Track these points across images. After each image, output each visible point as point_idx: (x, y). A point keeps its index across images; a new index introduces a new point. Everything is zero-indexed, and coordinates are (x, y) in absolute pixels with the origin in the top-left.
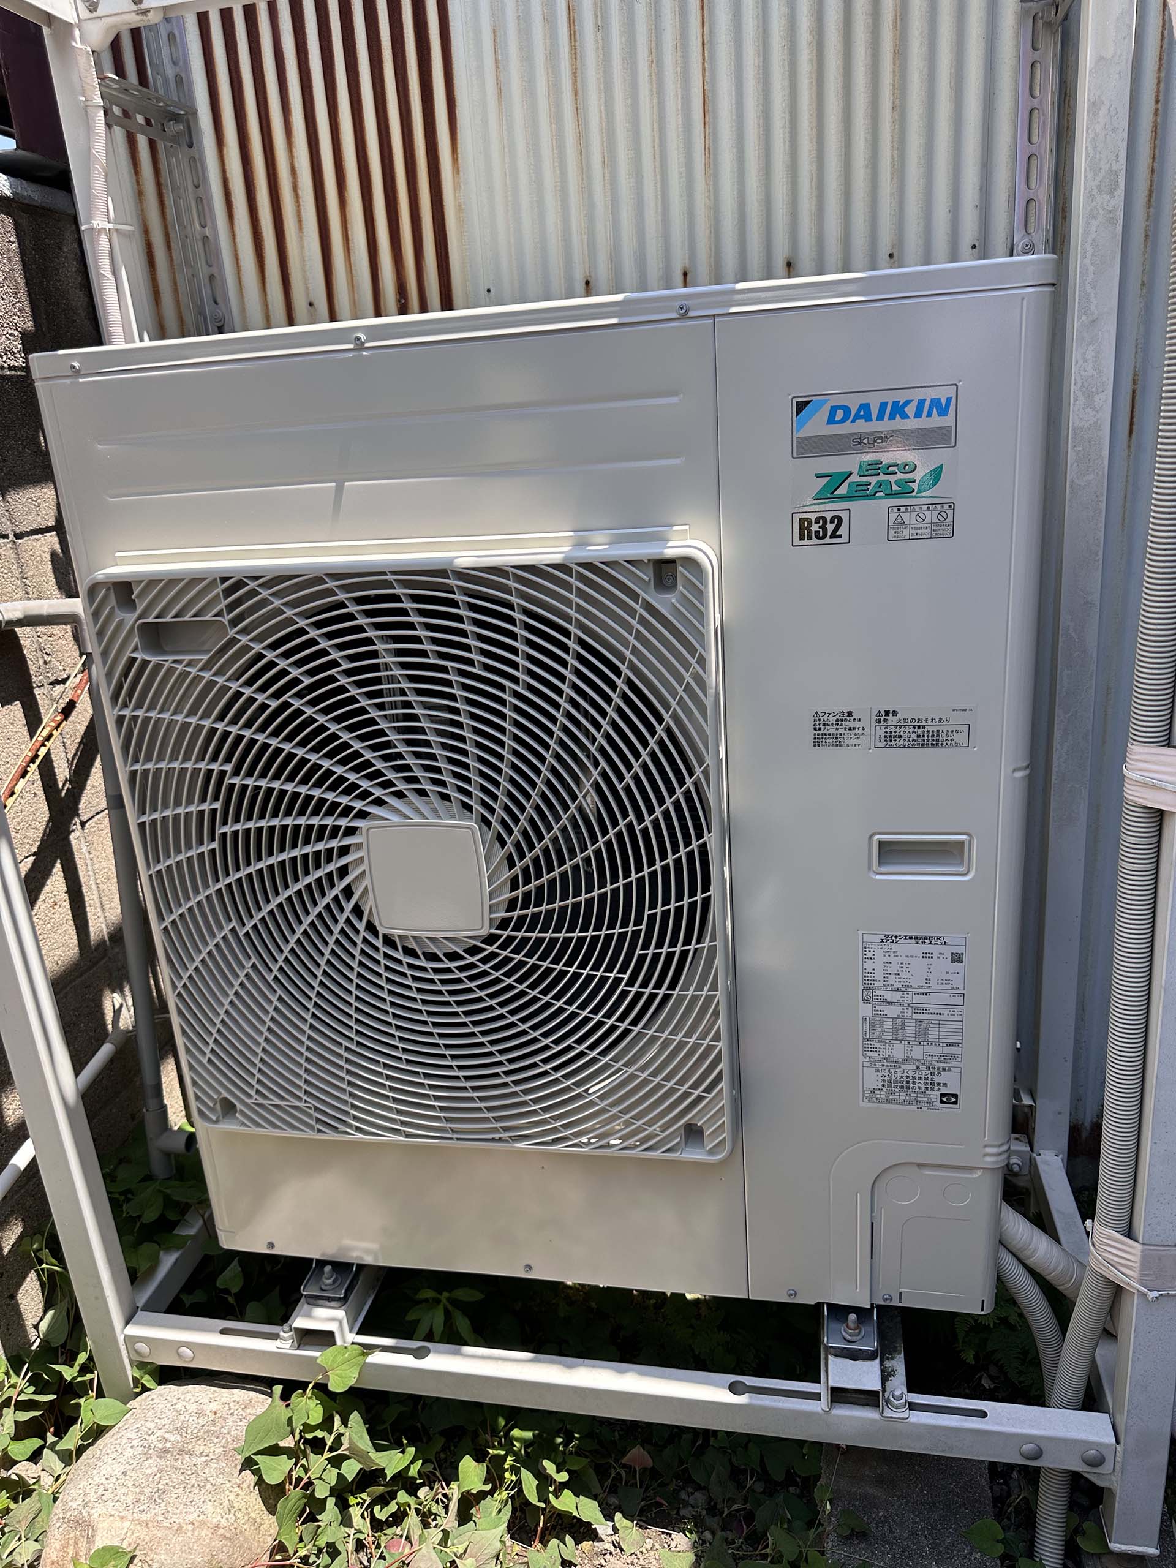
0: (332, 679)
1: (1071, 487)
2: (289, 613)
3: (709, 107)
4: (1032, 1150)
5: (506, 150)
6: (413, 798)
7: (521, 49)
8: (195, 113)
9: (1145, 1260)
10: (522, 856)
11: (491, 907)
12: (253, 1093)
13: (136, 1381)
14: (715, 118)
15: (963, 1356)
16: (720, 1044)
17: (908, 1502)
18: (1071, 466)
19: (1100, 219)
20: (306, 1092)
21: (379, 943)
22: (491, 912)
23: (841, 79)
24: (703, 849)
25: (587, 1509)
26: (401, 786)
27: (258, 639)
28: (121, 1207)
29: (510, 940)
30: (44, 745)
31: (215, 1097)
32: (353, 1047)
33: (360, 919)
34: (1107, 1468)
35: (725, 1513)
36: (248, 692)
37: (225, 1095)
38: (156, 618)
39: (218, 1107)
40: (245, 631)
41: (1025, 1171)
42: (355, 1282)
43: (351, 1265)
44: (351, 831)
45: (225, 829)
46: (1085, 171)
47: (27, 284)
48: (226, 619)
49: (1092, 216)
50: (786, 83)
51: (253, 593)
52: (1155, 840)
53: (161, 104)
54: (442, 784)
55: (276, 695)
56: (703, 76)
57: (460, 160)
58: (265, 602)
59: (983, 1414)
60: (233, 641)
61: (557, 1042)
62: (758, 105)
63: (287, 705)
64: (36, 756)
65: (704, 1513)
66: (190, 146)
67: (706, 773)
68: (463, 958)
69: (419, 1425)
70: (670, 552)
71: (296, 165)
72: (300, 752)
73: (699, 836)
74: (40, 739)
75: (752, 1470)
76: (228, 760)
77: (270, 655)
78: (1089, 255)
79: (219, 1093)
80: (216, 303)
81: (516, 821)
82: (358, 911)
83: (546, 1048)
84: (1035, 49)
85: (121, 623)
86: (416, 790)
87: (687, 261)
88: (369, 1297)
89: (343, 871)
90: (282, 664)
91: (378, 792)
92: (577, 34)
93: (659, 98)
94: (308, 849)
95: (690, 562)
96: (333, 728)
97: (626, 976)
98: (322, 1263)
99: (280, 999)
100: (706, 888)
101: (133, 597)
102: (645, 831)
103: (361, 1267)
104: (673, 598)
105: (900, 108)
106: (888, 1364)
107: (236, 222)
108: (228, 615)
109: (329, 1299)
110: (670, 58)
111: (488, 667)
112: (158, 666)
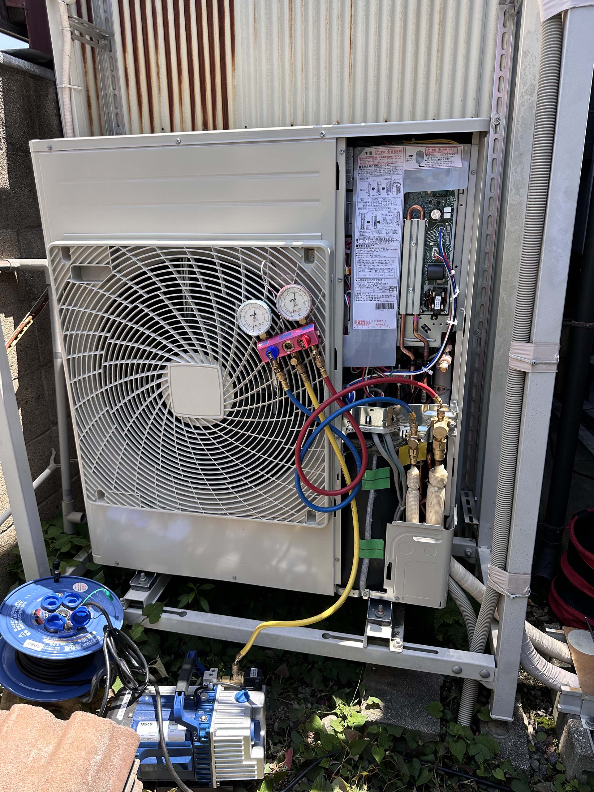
0: (158, 296)
1: (508, 231)
2: (140, 264)
3: (353, 46)
4: (477, 546)
5: (257, 61)
6: (192, 353)
7: (266, 14)
8: (113, 35)
9: (510, 579)
10: (240, 383)
11: (224, 406)
12: (113, 488)
14: (355, 52)
16: (325, 474)
18: (508, 221)
19: (525, 107)
20: (137, 488)
21: (173, 420)
22: (224, 408)
23: (414, 36)
26: (187, 347)
27: (125, 276)
28: (50, 545)
29: (233, 421)
31: (95, 489)
32: (160, 468)
33: (165, 408)
34: (491, 679)
35: (318, 696)
36: (119, 300)
37: (100, 488)
38: (80, 264)
39: (96, 494)
40: (119, 272)
41: (473, 556)
42: (155, 581)
43: (154, 573)
44: (163, 367)
45: (107, 364)
46: (520, 84)
48: (111, 266)
49: (522, 105)
50: (389, 36)
51: (124, 254)
52: (521, 386)
53: (98, 31)
54: (205, 347)
55: (132, 302)
56: (351, 31)
57: (235, 64)
58: (129, 259)
59: (437, 652)
60: (114, 276)
61: (251, 470)
62: (375, 47)
63: (136, 307)
65: (309, 696)
66: (110, 51)
68: (211, 429)
70: (311, 245)
71: (159, 63)
72: (142, 329)
75: (333, 679)
76: (109, 331)
77: (130, 284)
78: (520, 123)
79: (98, 488)
80: (119, 126)
81: (238, 366)
82: (164, 405)
83: (247, 472)
84: (504, 26)
85: (64, 265)
86: (193, 350)
87: (339, 118)
88: (161, 590)
89: (159, 386)
90: (135, 288)
91: (176, 350)
92: (293, 8)
93: (329, 40)
94: (143, 375)
95: (320, 249)
96: (157, 319)
97: (284, 440)
99: (127, 444)
101: (70, 254)
103: (158, 574)
104: (312, 266)
105: (441, 51)
106: (396, 630)
107: (130, 88)
108: (112, 263)
109: (142, 588)
110: (335, 22)
111: (227, 294)
112: (80, 286)
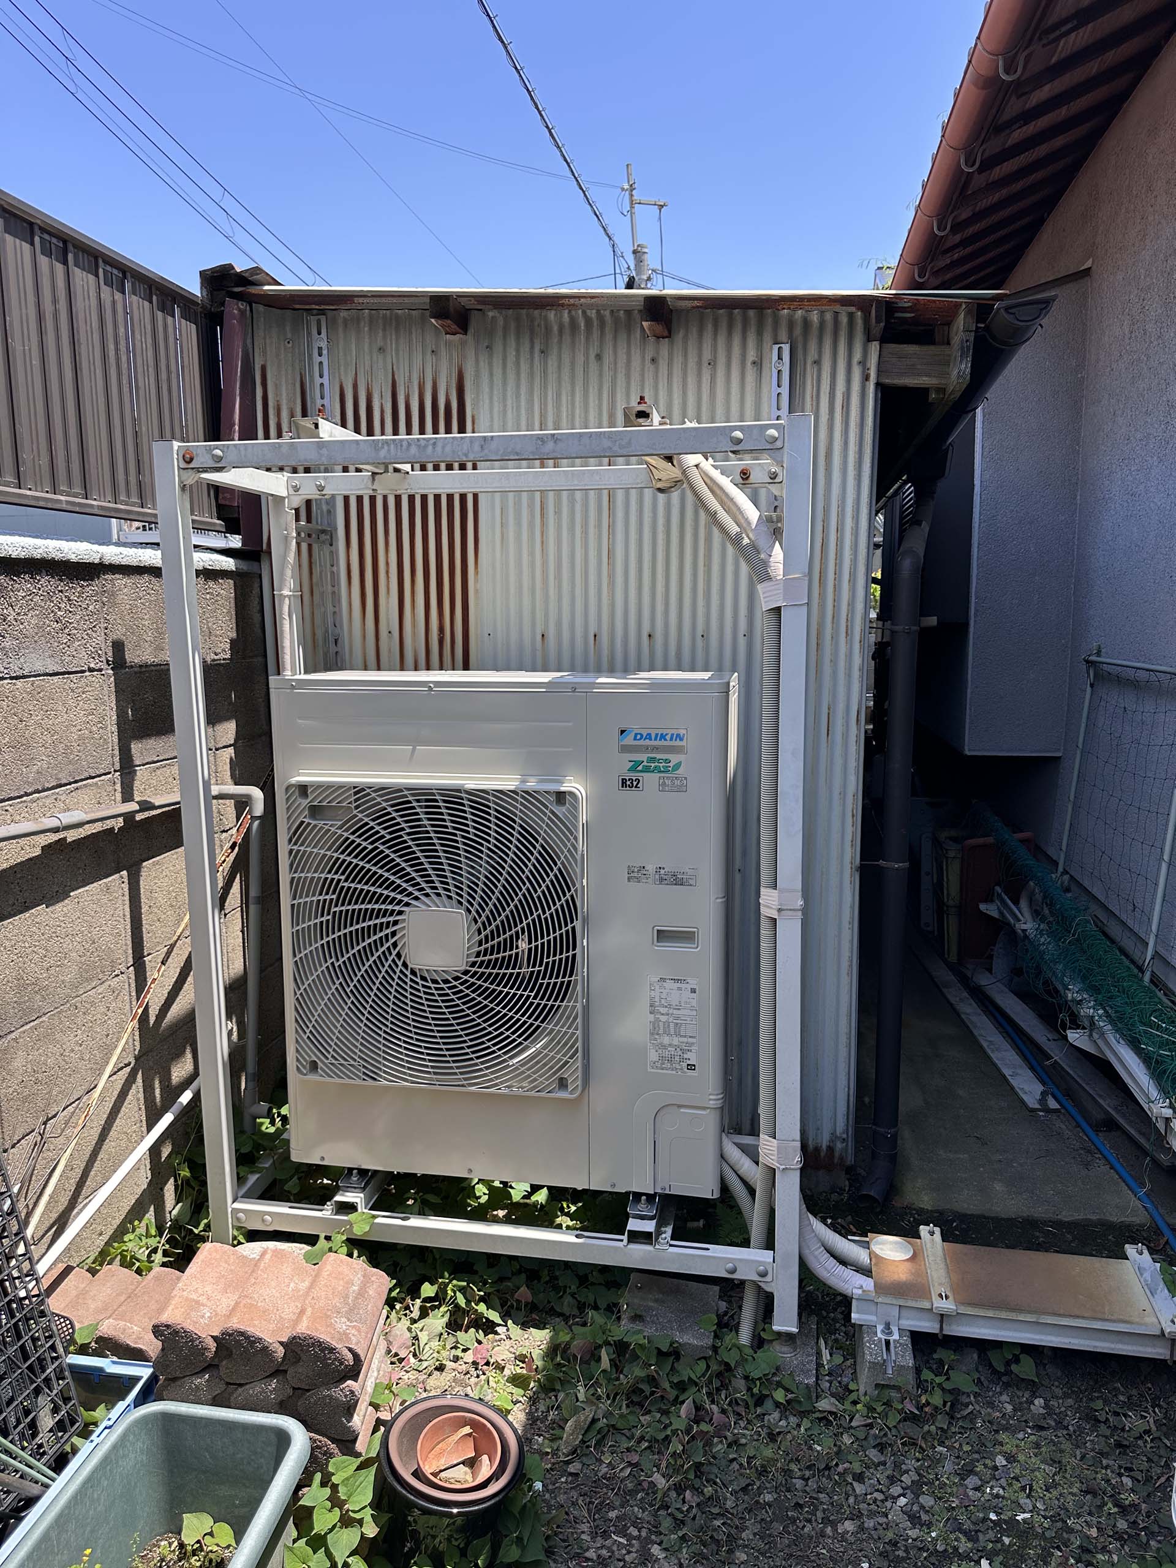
0: (401, 837)
2: (384, 803)
6: (434, 897)
9: (779, 1146)
10: (485, 929)
11: (468, 955)
12: (329, 1057)
16: (579, 1031)
20: (360, 1057)
21: (408, 973)
22: (467, 958)
24: (573, 928)
25: (494, 1316)
26: (428, 891)
27: (367, 816)
29: (476, 973)
30: (221, 865)
31: (309, 1058)
32: (388, 1031)
33: (400, 960)
34: (769, 1278)
36: (358, 840)
37: (314, 1059)
38: (318, 803)
39: (309, 1065)
40: (362, 812)
42: (371, 1179)
43: (368, 1171)
44: (400, 913)
45: (337, 909)
48: (352, 806)
50: (651, 546)
51: (369, 794)
52: (773, 933)
54: (449, 891)
55: (372, 843)
56: (609, 541)
57: (479, 568)
58: (372, 799)
59: (708, 1249)
60: (354, 816)
61: (496, 1030)
62: (636, 556)
66: (331, 545)
67: (576, 891)
68: (451, 982)
70: (563, 789)
71: (389, 562)
72: (380, 872)
73: (572, 922)
74: (220, 862)
76: (343, 874)
77: (372, 823)
79: (310, 1056)
81: (484, 910)
82: (399, 955)
83: (490, 1033)
85: (300, 804)
86: (435, 893)
87: (598, 630)
89: (394, 934)
90: (377, 828)
91: (417, 893)
93: (585, 549)
94: (377, 921)
95: (571, 794)
96: (398, 860)
97: (533, 995)
98: (350, 1170)
99: (352, 1002)
100: (574, 949)
101: (308, 792)
102: (546, 919)
104: (564, 809)
106: (662, 1222)
107: (352, 585)
108: (354, 804)
109: (355, 1188)
111: (476, 835)
112: (315, 826)
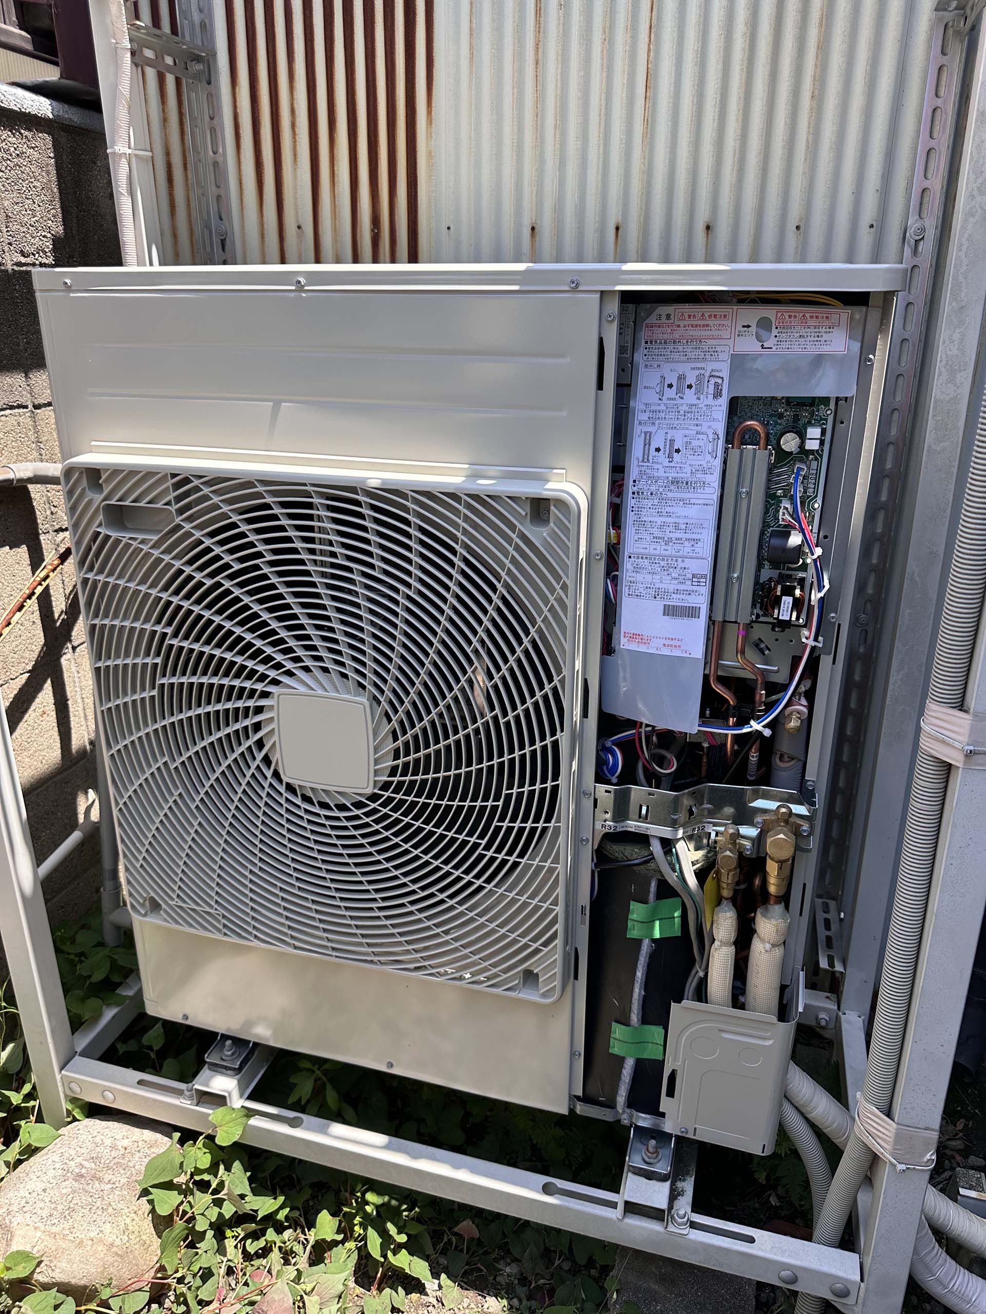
0: (256, 567)
1: (928, 451)
2: (225, 508)
3: (651, 84)
4: (839, 1008)
5: (473, 107)
6: (317, 673)
7: (493, 20)
8: (214, 55)
9: (898, 1137)
10: (404, 732)
11: (376, 771)
12: (175, 897)
13: (69, 1113)
14: (655, 95)
15: (757, 1176)
16: (557, 908)
17: (683, 1300)
18: (931, 432)
19: (977, 218)
20: (217, 902)
21: (282, 789)
22: (375, 776)
23: (768, 68)
24: (555, 744)
25: (418, 1268)
26: (309, 663)
27: (199, 527)
28: (76, 965)
29: (390, 800)
30: (40, 584)
31: (145, 896)
32: (257, 871)
33: (269, 766)
34: (851, 1300)
35: (533, 1285)
36: (188, 570)
37: (153, 894)
38: (118, 501)
39: (147, 903)
40: (189, 519)
41: (831, 1025)
42: (250, 1056)
43: (248, 1042)
44: (265, 695)
45: (164, 681)
46: (968, 173)
47: (60, 193)
48: (173, 508)
49: (970, 214)
50: (720, 67)
51: (197, 489)
52: (942, 785)
53: (185, 47)
54: (342, 664)
55: (211, 575)
56: (648, 56)
57: (433, 113)
58: (206, 498)
59: (751, 1240)
60: (178, 527)
61: (423, 888)
62: (693, 86)
63: (219, 585)
64: (33, 593)
65: (516, 1282)
66: (209, 83)
67: (562, 681)
68: (351, 810)
69: (294, 1175)
70: (546, 494)
71: (296, 106)
72: (228, 625)
73: (553, 733)
74: (38, 579)
75: (561, 1251)
76: (169, 624)
77: (208, 542)
78: (964, 248)
79: (149, 893)
80: (221, 219)
81: (402, 702)
82: (267, 760)
83: (413, 892)
84: (943, 53)
85: (90, 502)
86: (320, 667)
87: (620, 217)
88: (262, 1068)
89: (257, 727)
90: (218, 550)
91: (289, 665)
92: (542, 10)
93: (608, 71)
94: (229, 705)
95: (561, 504)
96: (256, 608)
97: (484, 842)
98: (225, 1037)
99: (200, 824)
100: (556, 777)
101: (100, 482)
102: (508, 724)
103: (256, 1045)
104: (544, 532)
105: (819, 97)
106: (679, 1184)
107: (242, 151)
108: (175, 505)
109: (226, 1068)
110: (621, 37)
111: (386, 572)
112: (118, 542)
